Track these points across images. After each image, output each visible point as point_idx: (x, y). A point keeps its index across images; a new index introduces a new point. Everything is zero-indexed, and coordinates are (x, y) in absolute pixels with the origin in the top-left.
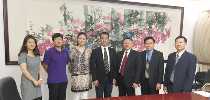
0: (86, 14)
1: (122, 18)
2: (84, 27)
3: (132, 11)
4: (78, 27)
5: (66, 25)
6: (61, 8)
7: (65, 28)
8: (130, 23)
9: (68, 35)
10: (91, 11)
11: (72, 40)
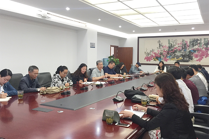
0: (169, 43)
1: (188, 43)
2: (168, 49)
3: (195, 39)
4: (165, 49)
5: (160, 48)
6: (158, 42)
7: (159, 50)
8: (193, 45)
9: (161, 53)
10: (172, 42)
11: (162, 55)
